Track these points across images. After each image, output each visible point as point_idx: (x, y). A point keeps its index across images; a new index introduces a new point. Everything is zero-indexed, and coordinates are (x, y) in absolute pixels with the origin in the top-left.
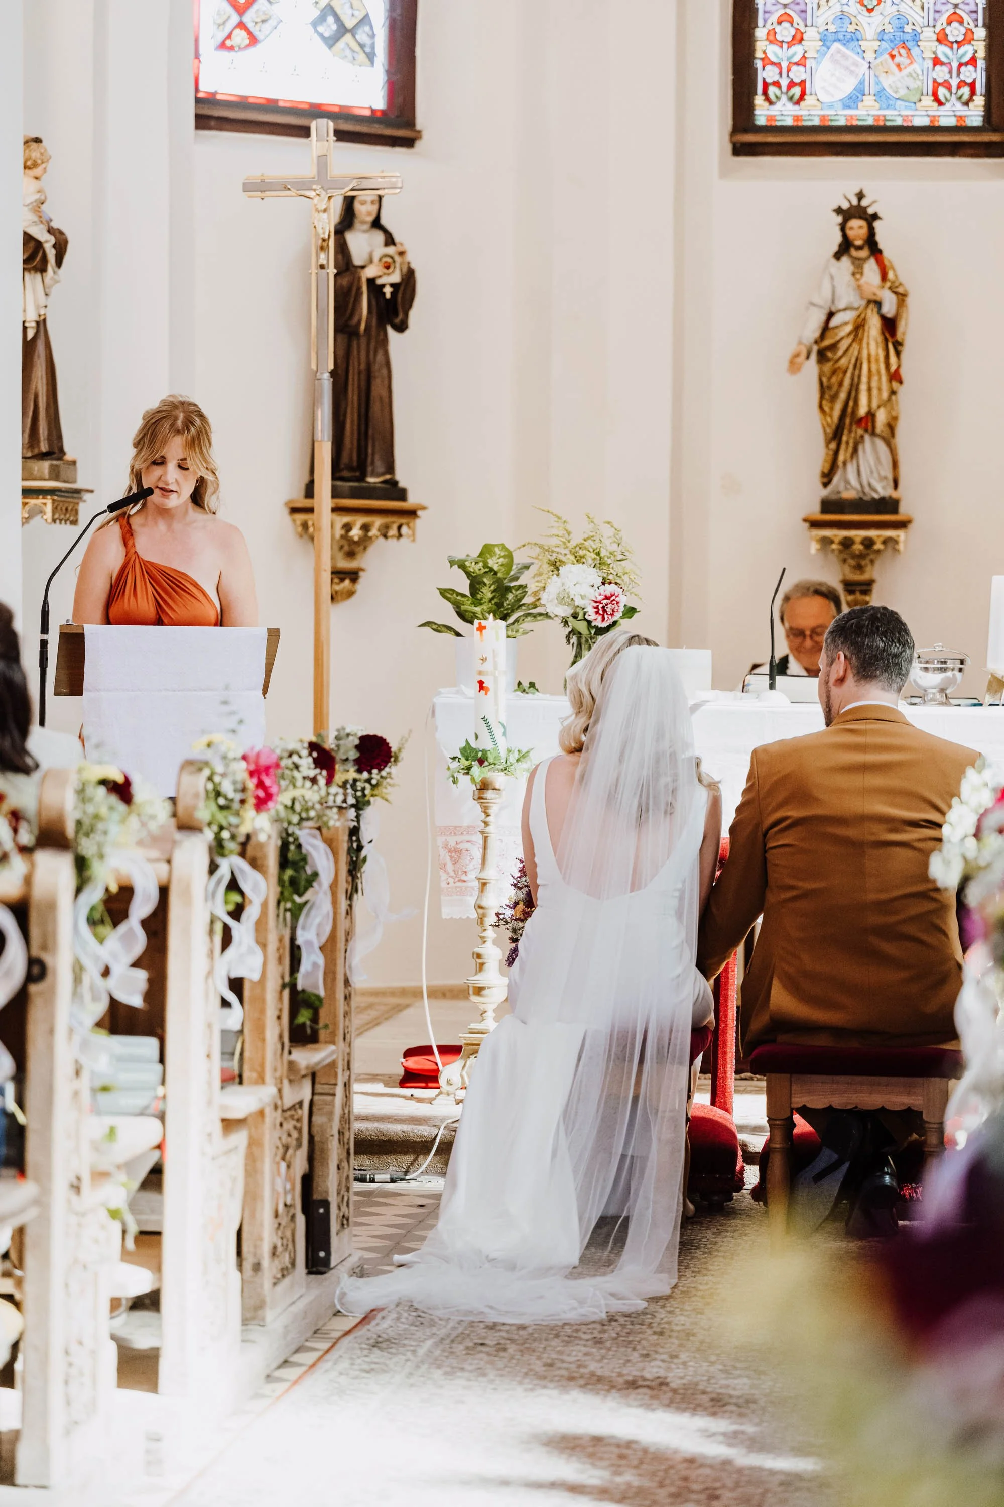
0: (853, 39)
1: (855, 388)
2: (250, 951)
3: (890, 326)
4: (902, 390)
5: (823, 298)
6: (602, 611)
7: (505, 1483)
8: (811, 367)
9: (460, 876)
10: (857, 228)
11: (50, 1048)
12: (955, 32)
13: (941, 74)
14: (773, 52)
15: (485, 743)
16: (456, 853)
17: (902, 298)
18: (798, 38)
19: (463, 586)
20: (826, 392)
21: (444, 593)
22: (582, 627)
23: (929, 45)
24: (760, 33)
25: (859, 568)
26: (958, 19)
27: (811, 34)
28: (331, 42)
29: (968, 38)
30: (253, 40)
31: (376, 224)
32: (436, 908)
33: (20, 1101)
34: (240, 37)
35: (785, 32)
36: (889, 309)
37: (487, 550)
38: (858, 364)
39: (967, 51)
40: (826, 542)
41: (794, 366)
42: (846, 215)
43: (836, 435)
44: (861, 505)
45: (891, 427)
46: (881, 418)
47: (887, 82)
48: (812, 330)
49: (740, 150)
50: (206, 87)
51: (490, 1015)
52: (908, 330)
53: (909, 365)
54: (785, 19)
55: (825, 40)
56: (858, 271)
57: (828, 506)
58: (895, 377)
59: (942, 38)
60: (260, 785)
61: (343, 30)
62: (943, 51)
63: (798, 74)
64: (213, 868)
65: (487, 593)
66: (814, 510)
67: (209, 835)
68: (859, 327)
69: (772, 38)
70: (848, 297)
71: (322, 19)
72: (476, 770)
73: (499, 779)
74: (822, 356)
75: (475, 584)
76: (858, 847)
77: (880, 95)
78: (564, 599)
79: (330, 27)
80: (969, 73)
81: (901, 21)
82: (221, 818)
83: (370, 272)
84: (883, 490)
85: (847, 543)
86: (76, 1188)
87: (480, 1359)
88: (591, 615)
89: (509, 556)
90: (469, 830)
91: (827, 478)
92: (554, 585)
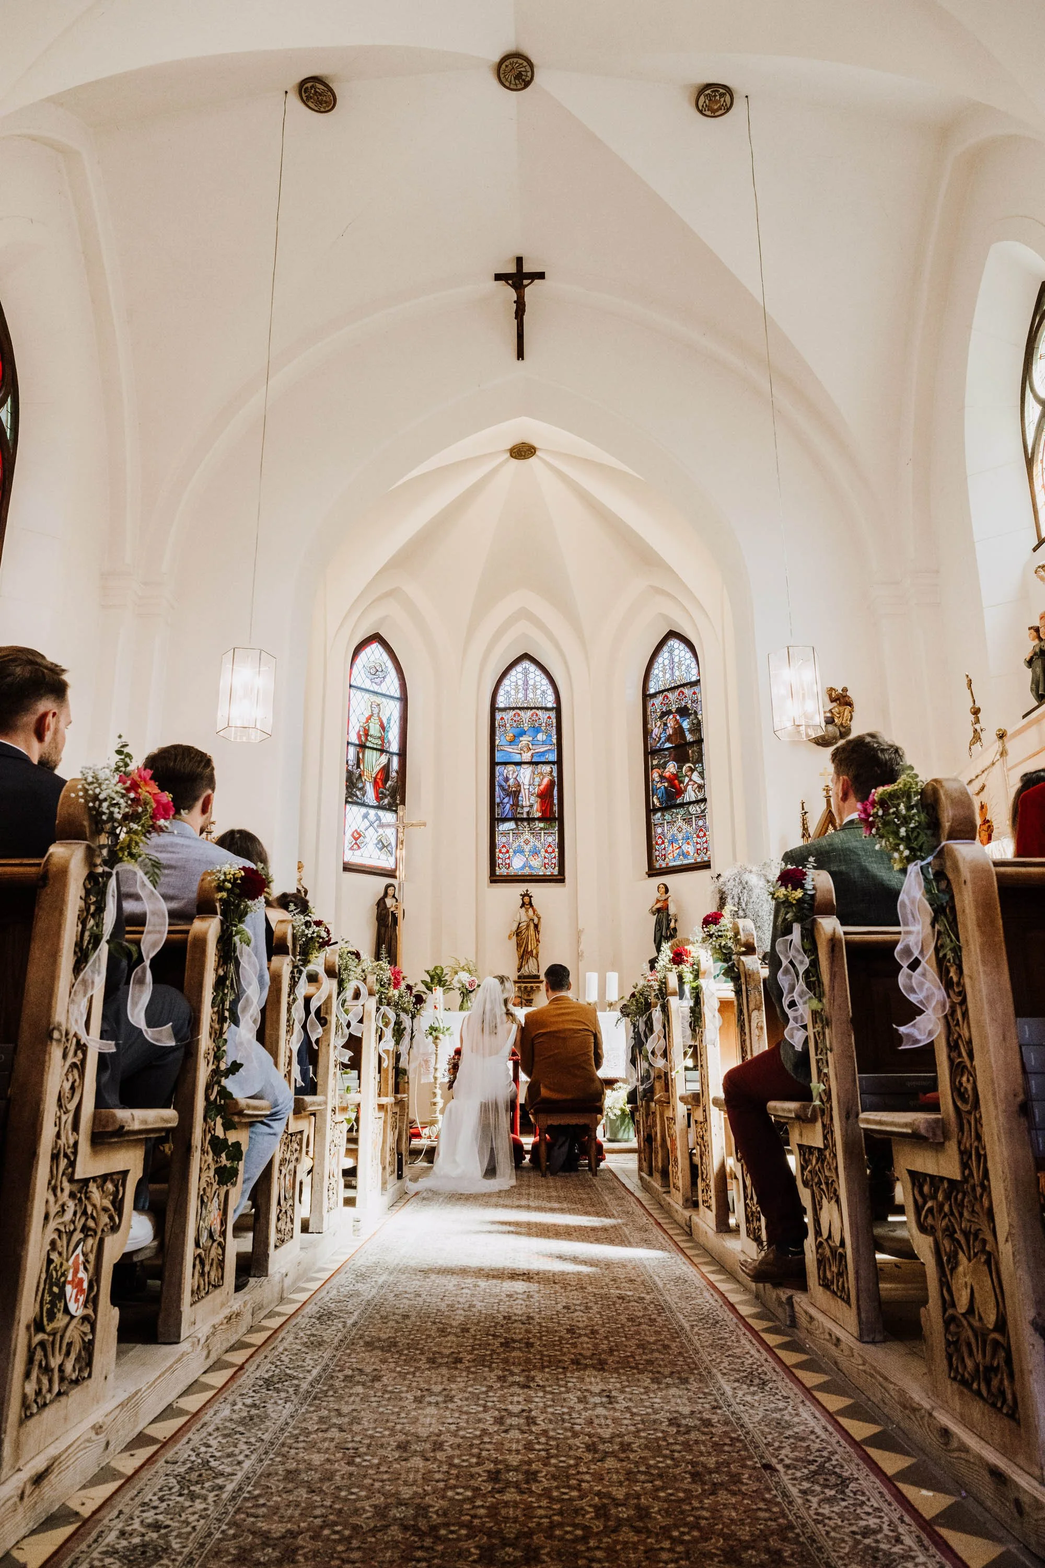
0: (522, 852)
1: (527, 943)
2: (390, 1041)
3: (536, 926)
4: (540, 945)
5: (517, 919)
6: (471, 985)
7: (490, 1232)
8: (514, 938)
9: (427, 1068)
10: (527, 899)
11: (328, 1052)
12: (550, 850)
13: (546, 861)
14: (501, 855)
15: (436, 1025)
16: (426, 1061)
17: (539, 918)
18: (508, 852)
19: (428, 979)
20: (519, 945)
21: (423, 982)
22: (465, 991)
23: (543, 852)
24: (497, 850)
25: (529, 995)
26: (550, 846)
27: (511, 850)
28: (381, 849)
29: (554, 851)
30: (359, 847)
31: (394, 896)
32: (419, 1080)
33: (315, 1073)
34: (355, 847)
35: (504, 850)
36: (536, 921)
37: (436, 968)
38: (528, 937)
39: (553, 855)
40: (519, 988)
41: (510, 938)
42: (523, 896)
43: (521, 957)
44: (529, 977)
45: (537, 954)
46: (534, 952)
47: (532, 863)
48: (515, 928)
49: (492, 881)
50: (346, 860)
51: (438, 1112)
52: (541, 928)
53: (541, 937)
54: (504, 846)
55: (515, 852)
56: (527, 911)
57: (519, 977)
58: (538, 941)
59: (546, 851)
60: (396, 978)
61: (384, 846)
62: (547, 855)
63: (508, 861)
64: (378, 1009)
65: (436, 981)
66: (516, 979)
67: (377, 996)
68: (528, 926)
69: (500, 851)
70: (524, 918)
71: (378, 843)
72: (434, 1033)
73: (441, 1036)
74: (517, 935)
75: (432, 978)
76: (564, 1039)
77: (530, 867)
78: (460, 981)
79: (380, 845)
80: (554, 861)
81: (535, 847)
82: (382, 990)
83: (392, 909)
84: (535, 973)
85: (526, 987)
86: (334, 1111)
87: (462, 1202)
88: (468, 986)
89: (442, 970)
90: (431, 1054)
91: (519, 970)
92: (456, 978)
